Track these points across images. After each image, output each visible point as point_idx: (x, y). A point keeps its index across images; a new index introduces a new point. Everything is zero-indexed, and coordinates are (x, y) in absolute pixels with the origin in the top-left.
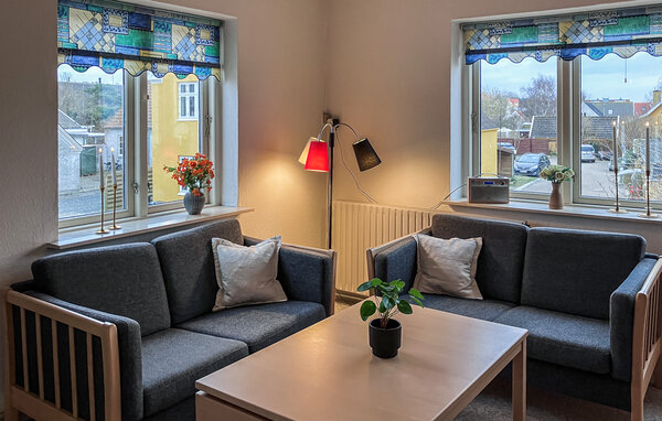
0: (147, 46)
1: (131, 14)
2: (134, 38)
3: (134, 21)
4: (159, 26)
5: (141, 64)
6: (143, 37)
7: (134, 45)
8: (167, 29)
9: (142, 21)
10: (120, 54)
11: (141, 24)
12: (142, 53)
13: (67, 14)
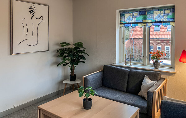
0: (145, 19)
1: (140, 11)
2: (141, 18)
3: (141, 13)
4: (149, 13)
5: (143, 24)
6: (144, 17)
7: (141, 19)
8: (152, 13)
9: (143, 12)
10: (137, 22)
11: (143, 13)
12: (143, 21)
13: (124, 16)
